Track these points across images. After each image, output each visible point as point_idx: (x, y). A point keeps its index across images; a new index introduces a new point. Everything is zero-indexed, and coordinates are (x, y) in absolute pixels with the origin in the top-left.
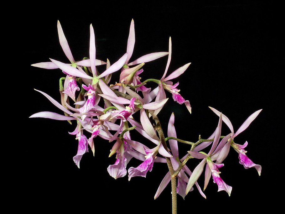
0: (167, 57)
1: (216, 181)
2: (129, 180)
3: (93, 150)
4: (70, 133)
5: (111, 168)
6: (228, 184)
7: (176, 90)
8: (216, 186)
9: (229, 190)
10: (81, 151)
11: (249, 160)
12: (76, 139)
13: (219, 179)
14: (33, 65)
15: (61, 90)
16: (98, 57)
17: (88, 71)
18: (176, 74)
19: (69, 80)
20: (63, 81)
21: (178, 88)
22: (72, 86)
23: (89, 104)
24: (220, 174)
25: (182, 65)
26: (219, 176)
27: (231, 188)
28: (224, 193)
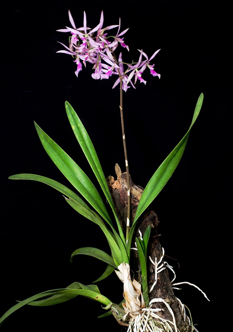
0: (118, 27)
1: (139, 79)
2: (101, 80)
3: (85, 65)
4: (74, 61)
5: (93, 75)
6: (145, 80)
7: (122, 41)
8: (140, 81)
9: (145, 82)
10: (79, 69)
11: (155, 72)
12: (76, 64)
13: (141, 78)
14: (57, 31)
15: (69, 42)
16: (87, 26)
17: (83, 32)
18: (122, 34)
19: (74, 36)
20: (71, 38)
21: (123, 40)
22: (75, 39)
23: (84, 45)
24: (141, 76)
25: (125, 29)
26: (141, 77)
27: (146, 82)
28: (143, 83)
